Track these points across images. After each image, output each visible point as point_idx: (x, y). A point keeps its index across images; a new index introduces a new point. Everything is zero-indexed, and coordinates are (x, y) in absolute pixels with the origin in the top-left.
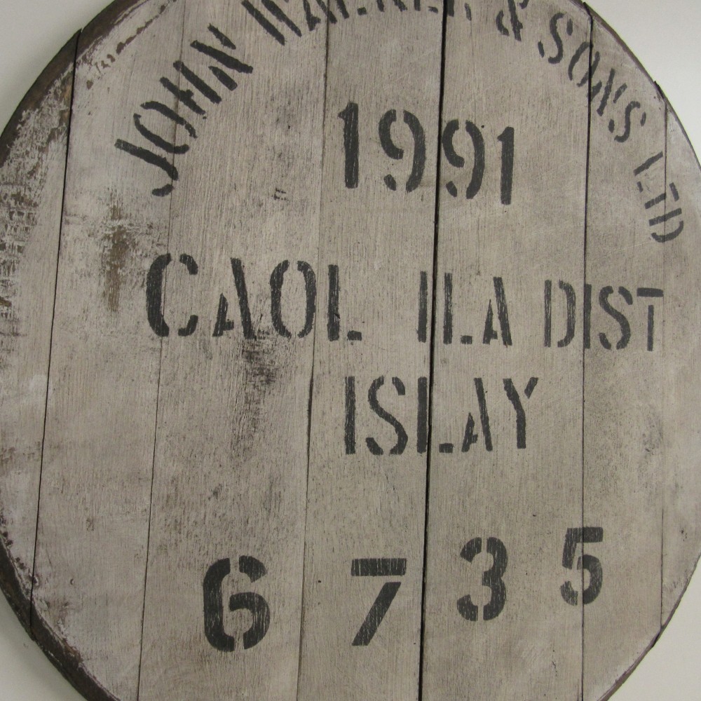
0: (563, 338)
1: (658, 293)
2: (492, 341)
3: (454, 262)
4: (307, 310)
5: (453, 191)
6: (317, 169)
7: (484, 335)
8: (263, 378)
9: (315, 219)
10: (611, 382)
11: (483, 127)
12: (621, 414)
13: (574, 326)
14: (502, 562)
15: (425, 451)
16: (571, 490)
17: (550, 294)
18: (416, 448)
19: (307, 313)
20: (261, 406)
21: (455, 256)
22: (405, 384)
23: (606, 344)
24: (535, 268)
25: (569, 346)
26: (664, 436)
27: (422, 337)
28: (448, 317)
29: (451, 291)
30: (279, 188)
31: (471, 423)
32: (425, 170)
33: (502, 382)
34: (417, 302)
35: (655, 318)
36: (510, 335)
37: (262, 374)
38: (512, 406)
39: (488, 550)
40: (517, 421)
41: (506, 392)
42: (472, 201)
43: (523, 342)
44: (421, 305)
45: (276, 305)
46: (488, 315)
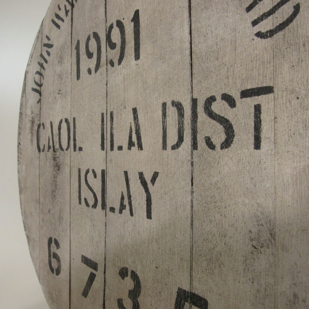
0: (176, 143)
1: (268, 90)
2: (132, 148)
3: (114, 104)
4: (68, 139)
5: (112, 64)
6: (70, 77)
7: (129, 145)
8: (57, 168)
9: (69, 98)
10: (216, 178)
11: (124, 19)
12: (225, 207)
13: (183, 134)
14: (138, 289)
15: (104, 209)
16: (182, 259)
17: (166, 112)
18: (101, 207)
19: (68, 140)
20: (57, 180)
21: (115, 101)
22: (96, 173)
23: (210, 145)
24: (155, 96)
25: (179, 149)
26: (277, 238)
27: (103, 148)
28: (112, 136)
29: (113, 121)
30: (60, 89)
31: (123, 198)
32: (101, 59)
33: (138, 174)
34: (100, 129)
35: (263, 116)
36: (141, 143)
37: (57, 166)
38: (144, 190)
39: (131, 277)
40: (146, 200)
41: (140, 181)
42: (121, 66)
43: (149, 148)
44: (102, 131)
45: (60, 138)
46: (130, 132)
